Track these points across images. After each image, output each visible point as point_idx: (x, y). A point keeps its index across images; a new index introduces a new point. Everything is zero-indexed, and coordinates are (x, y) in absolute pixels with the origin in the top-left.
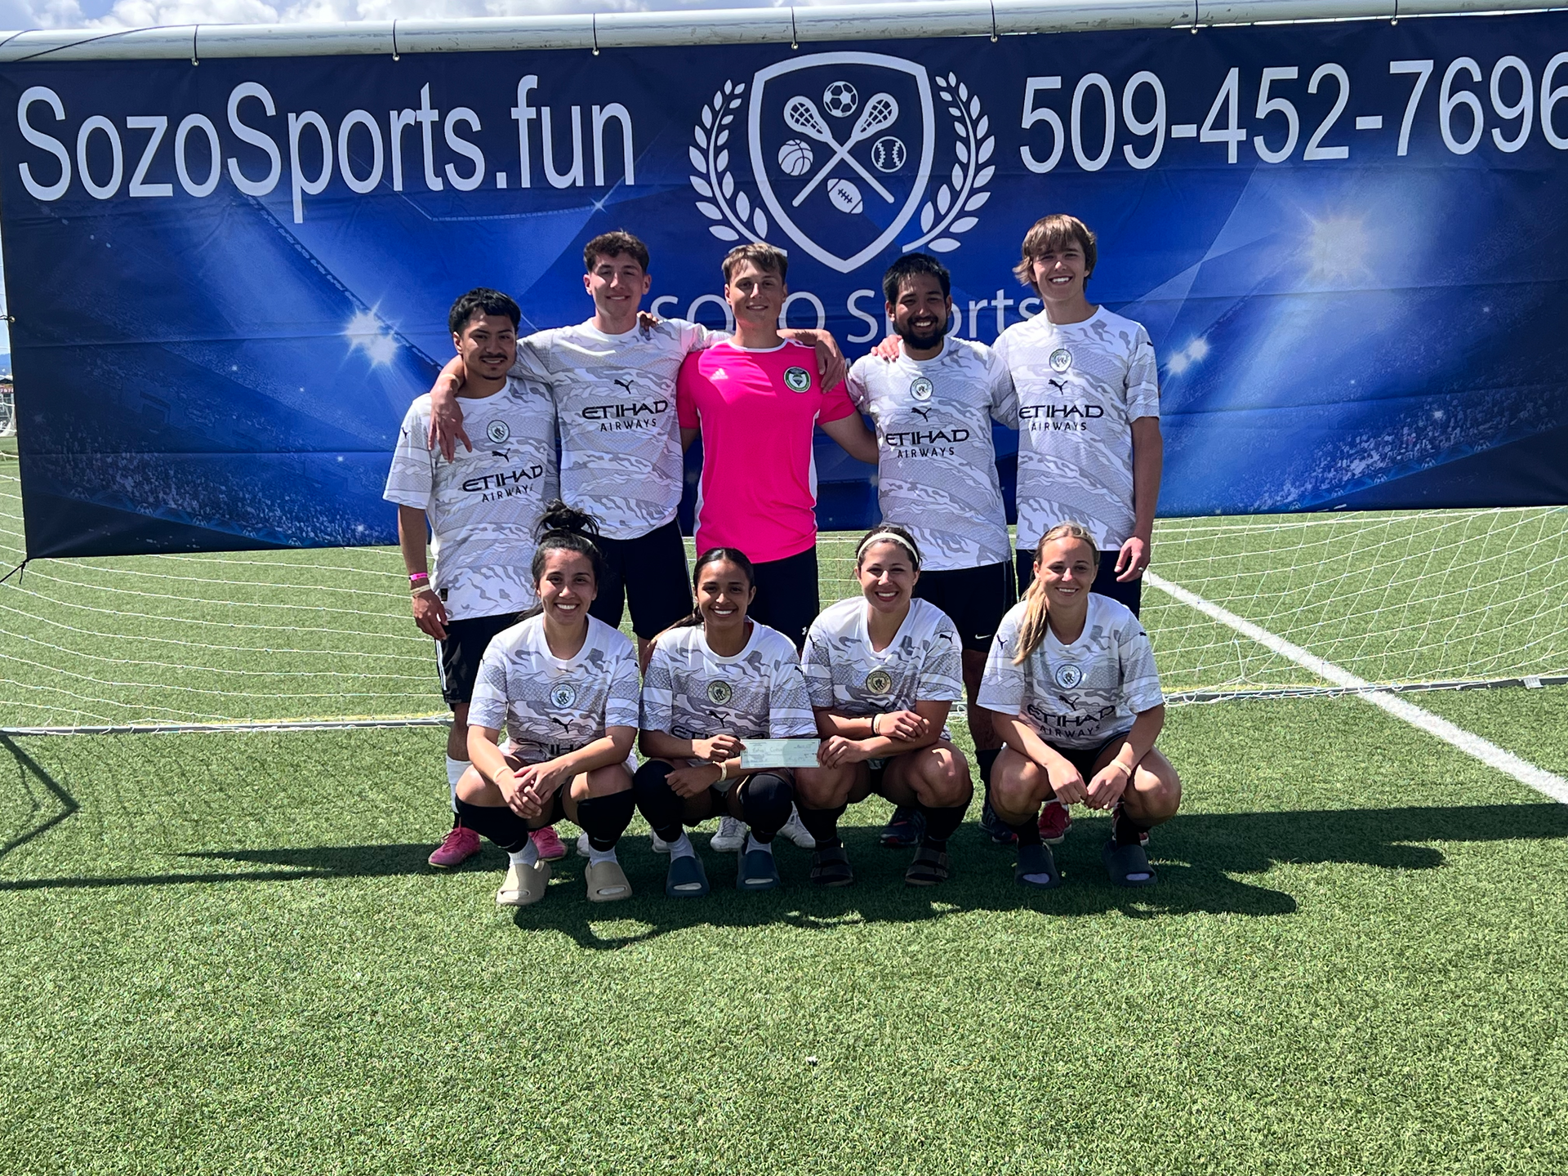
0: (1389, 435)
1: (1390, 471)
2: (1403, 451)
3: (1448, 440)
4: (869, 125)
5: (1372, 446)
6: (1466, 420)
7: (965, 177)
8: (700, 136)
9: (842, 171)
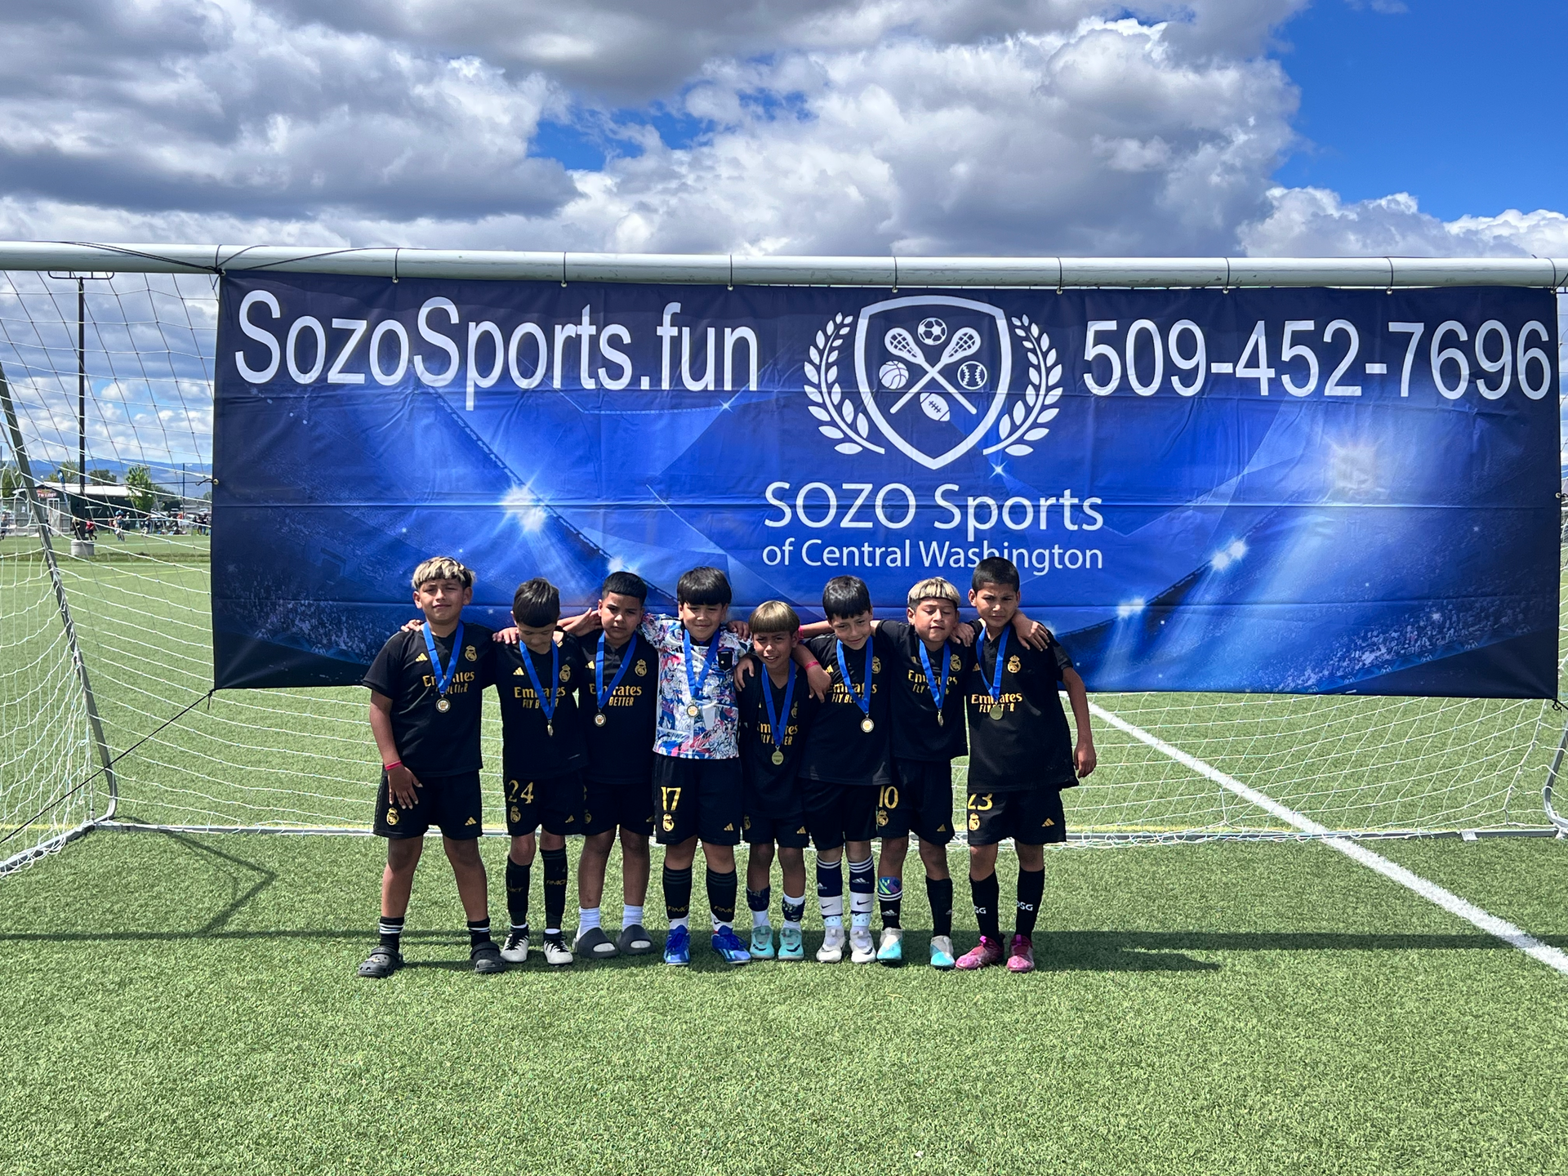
0: (1395, 631)
1: (1394, 663)
2: (1406, 646)
3: (1443, 638)
4: (956, 351)
5: (1381, 640)
6: (1458, 622)
7: (1037, 395)
8: (814, 354)
9: (932, 386)
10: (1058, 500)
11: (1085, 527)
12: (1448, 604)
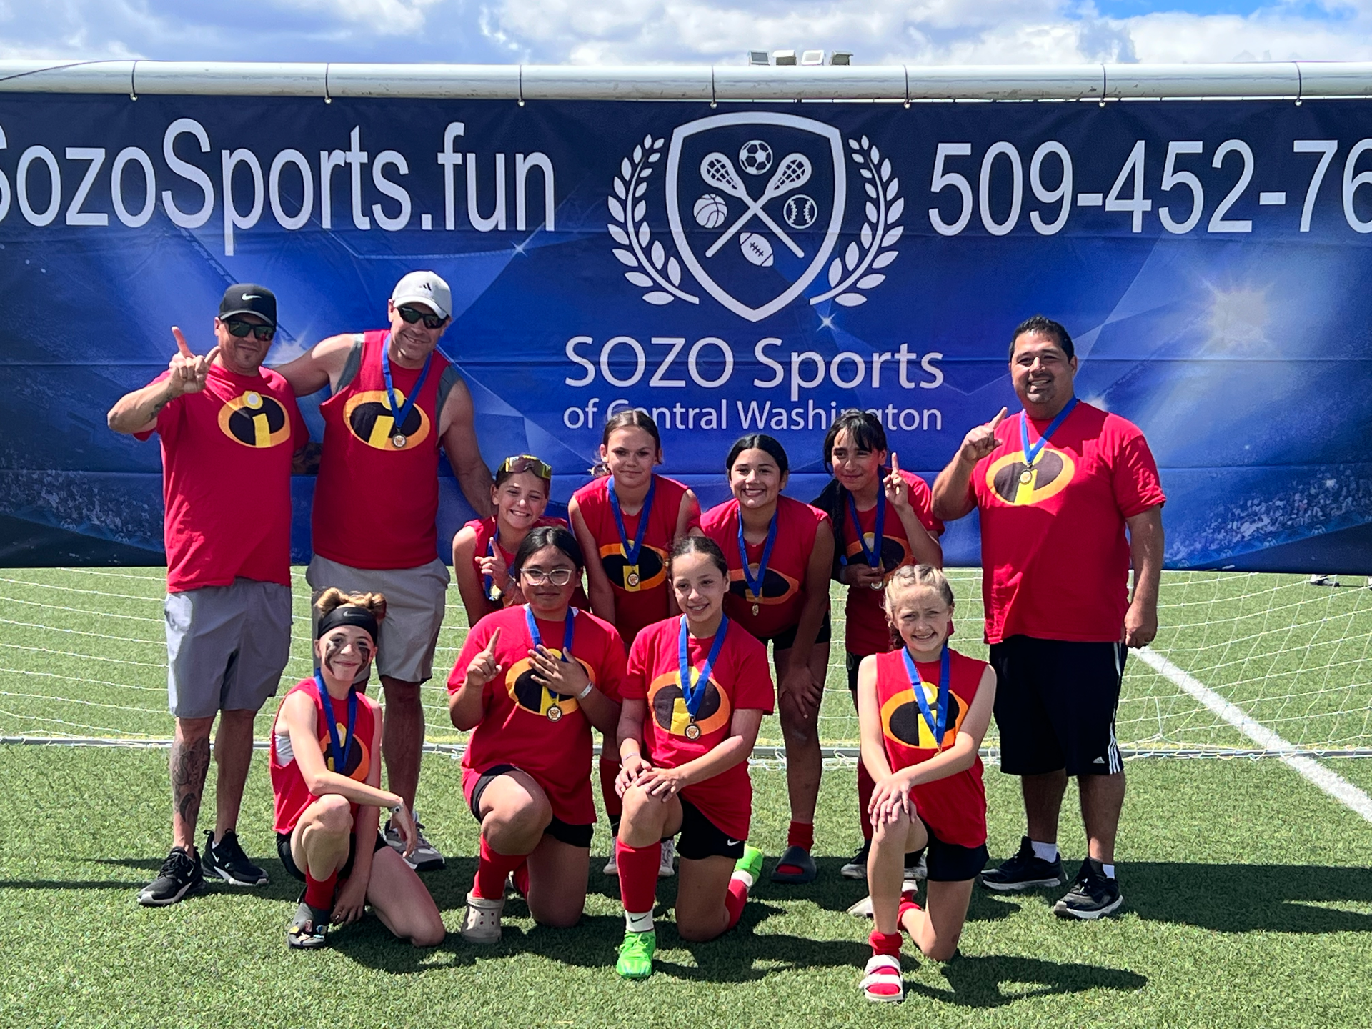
0: (1281, 500)
1: (1279, 535)
2: (1294, 516)
3: (1339, 508)
4: (783, 182)
5: (1263, 509)
6: (1358, 490)
7: (874, 237)
8: (619, 186)
9: (755, 226)
10: (893, 355)
11: (923, 385)
12: (1346, 469)
